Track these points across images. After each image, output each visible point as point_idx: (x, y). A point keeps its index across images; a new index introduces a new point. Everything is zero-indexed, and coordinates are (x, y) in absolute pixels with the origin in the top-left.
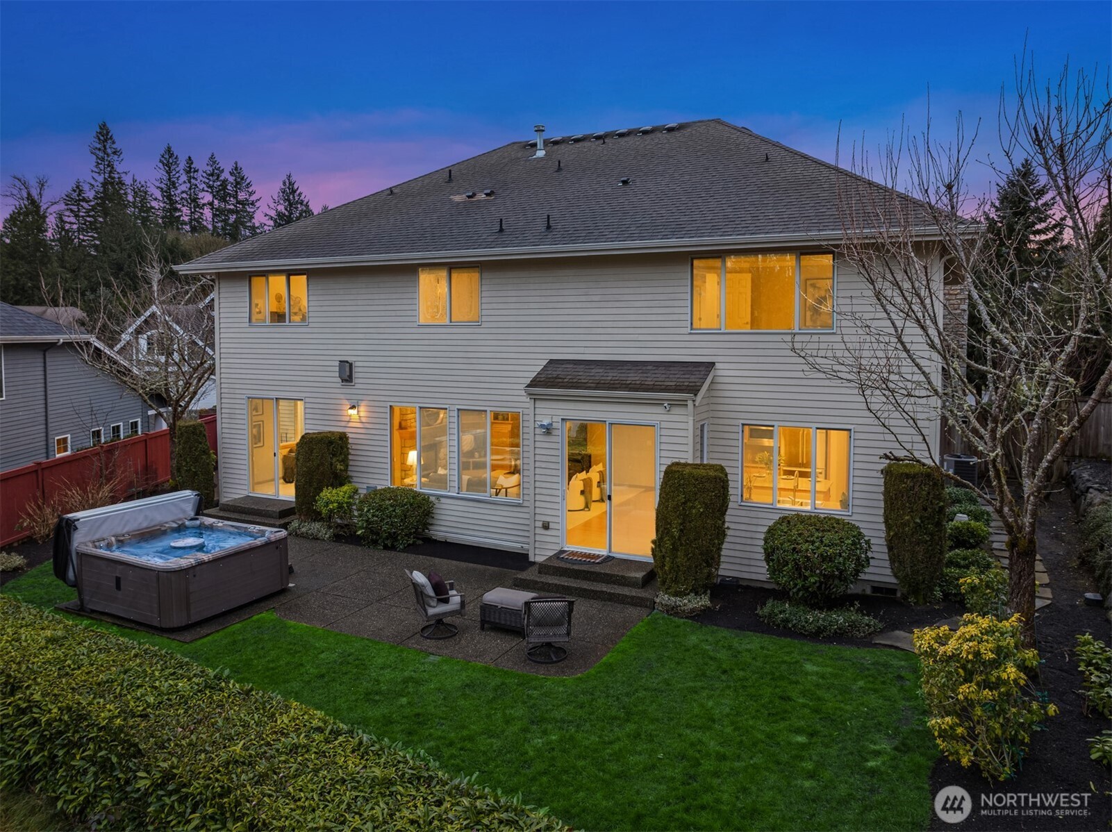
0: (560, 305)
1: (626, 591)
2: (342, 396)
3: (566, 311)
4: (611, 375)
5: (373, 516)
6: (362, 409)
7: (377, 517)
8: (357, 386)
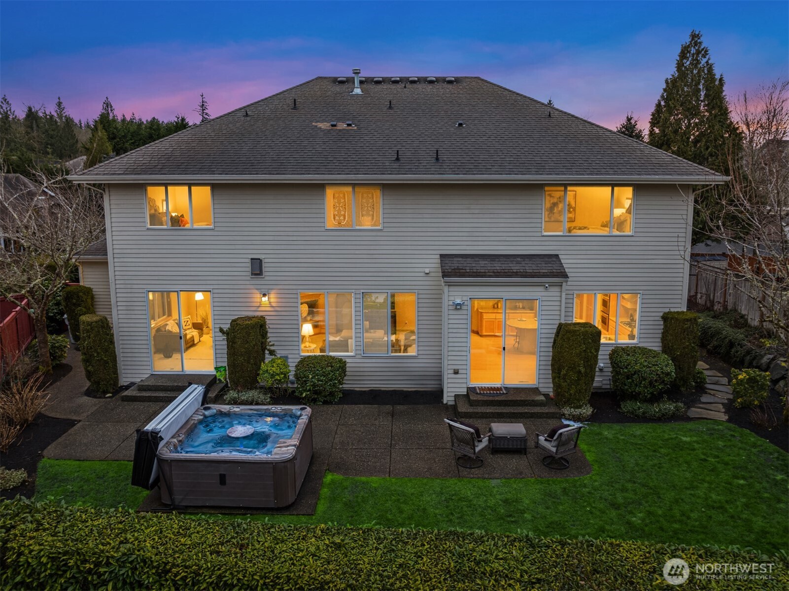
0: (449, 216)
1: (537, 410)
2: (252, 287)
3: (453, 220)
4: (497, 266)
5: (318, 381)
6: (272, 296)
7: (321, 381)
8: (267, 278)
